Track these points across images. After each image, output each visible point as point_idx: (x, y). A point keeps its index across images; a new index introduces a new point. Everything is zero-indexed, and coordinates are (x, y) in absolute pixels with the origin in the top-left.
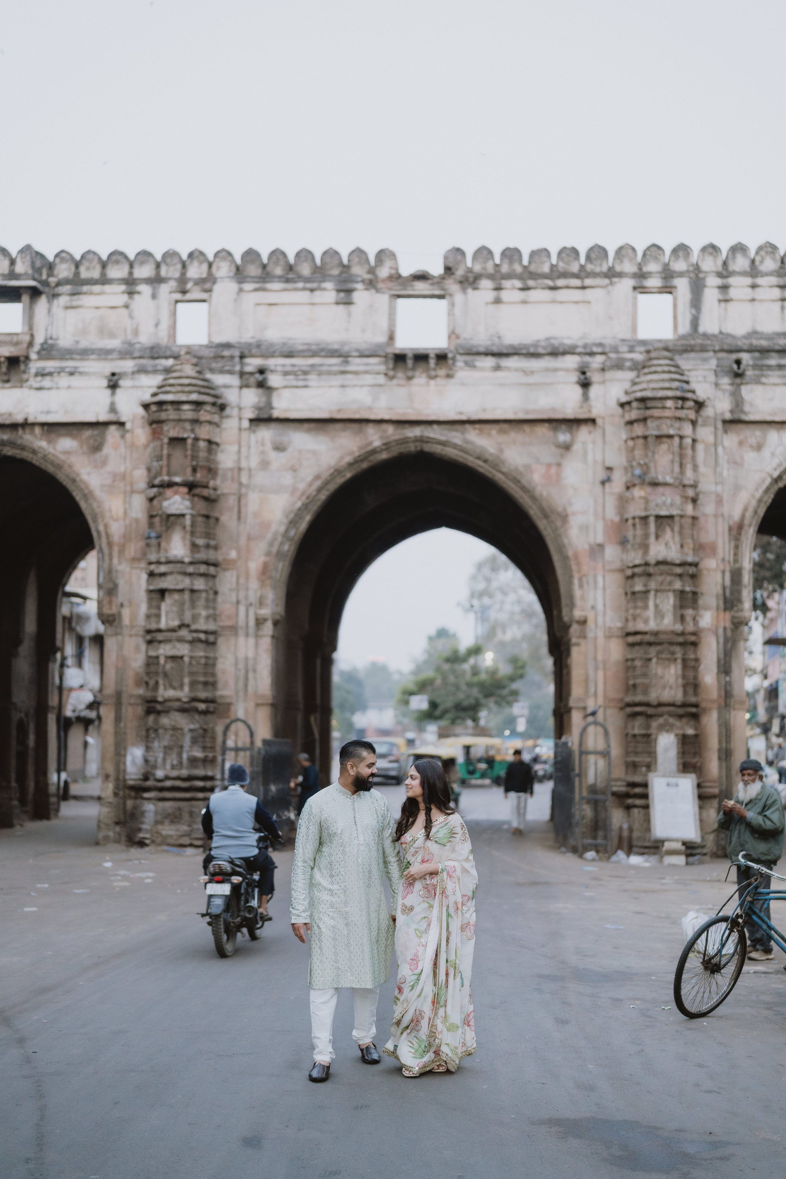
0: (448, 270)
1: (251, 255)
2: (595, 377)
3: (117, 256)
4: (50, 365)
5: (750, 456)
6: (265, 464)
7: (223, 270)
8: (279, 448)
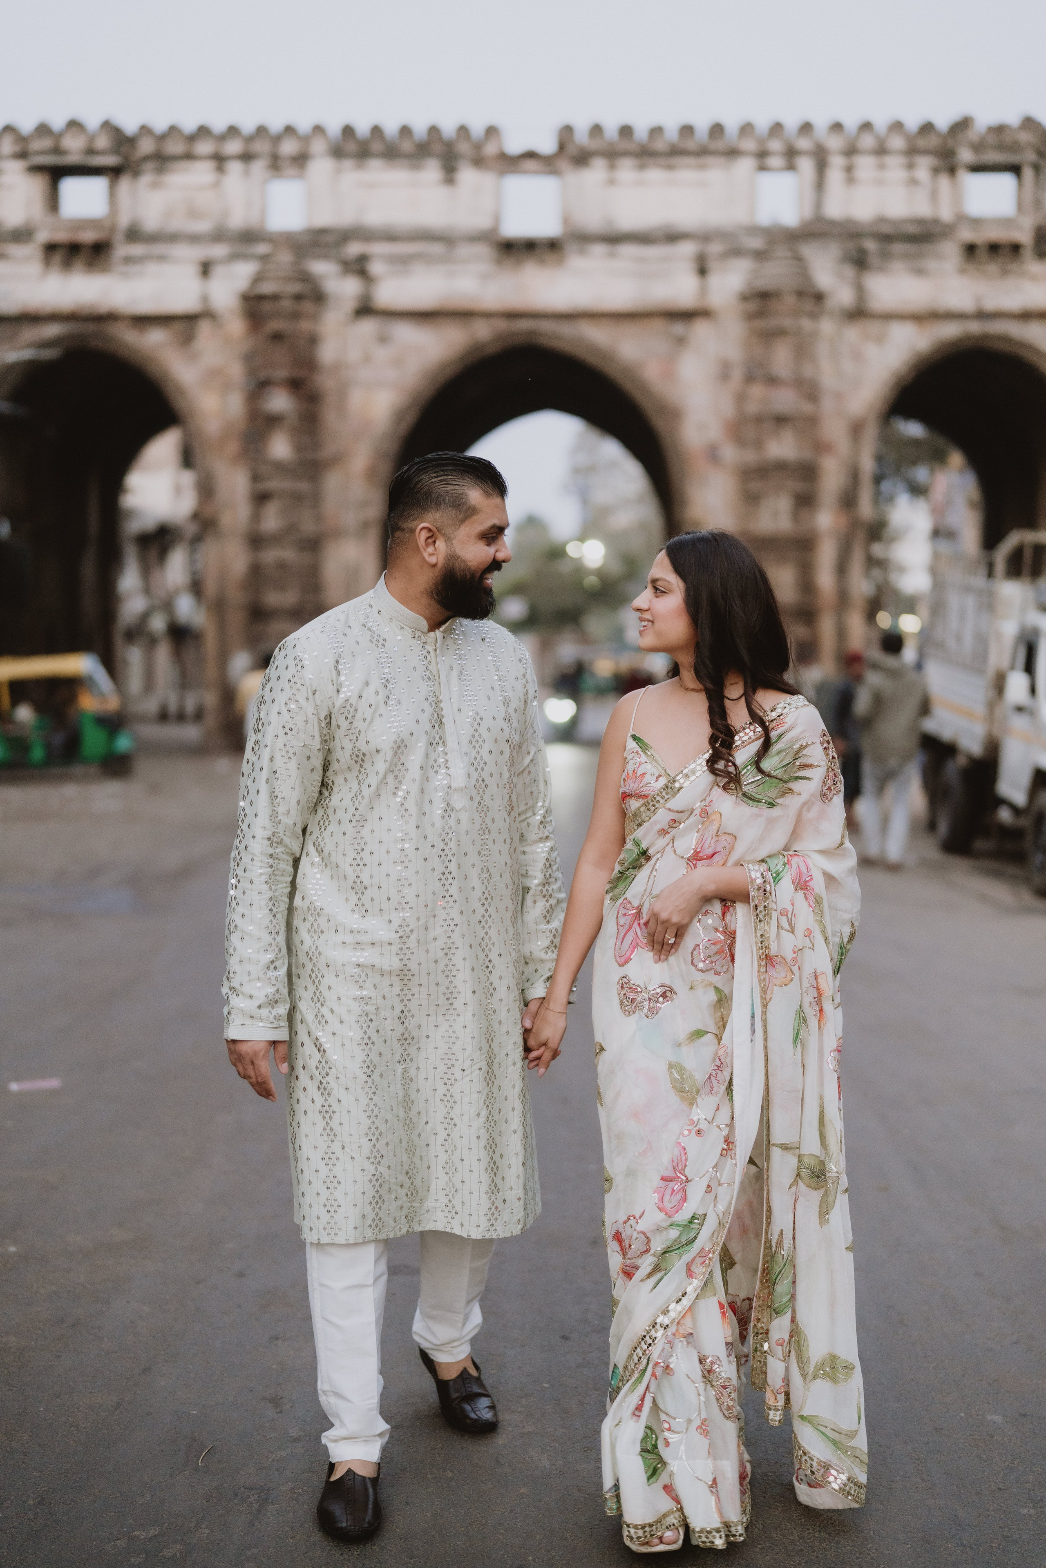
0: (562, 147)
1: (348, 131)
2: (712, 264)
3: (203, 131)
4: (137, 250)
5: (872, 351)
6: (367, 359)
7: (318, 146)
8: (383, 339)
